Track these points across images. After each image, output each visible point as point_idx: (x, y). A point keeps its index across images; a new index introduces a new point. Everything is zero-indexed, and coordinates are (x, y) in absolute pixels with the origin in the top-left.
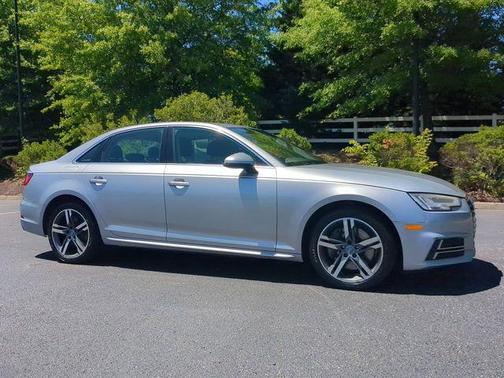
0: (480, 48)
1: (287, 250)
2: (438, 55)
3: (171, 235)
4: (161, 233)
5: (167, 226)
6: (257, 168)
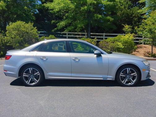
2: (97, 17)
3: (73, 75)
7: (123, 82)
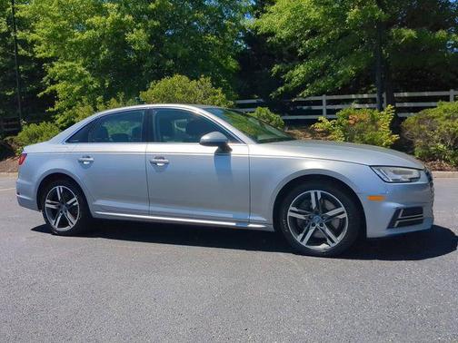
0: (437, 30)
1: (259, 221)
2: (399, 36)
4: (145, 207)
5: (149, 201)
6: (231, 145)
7: (299, 238)
